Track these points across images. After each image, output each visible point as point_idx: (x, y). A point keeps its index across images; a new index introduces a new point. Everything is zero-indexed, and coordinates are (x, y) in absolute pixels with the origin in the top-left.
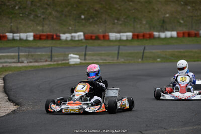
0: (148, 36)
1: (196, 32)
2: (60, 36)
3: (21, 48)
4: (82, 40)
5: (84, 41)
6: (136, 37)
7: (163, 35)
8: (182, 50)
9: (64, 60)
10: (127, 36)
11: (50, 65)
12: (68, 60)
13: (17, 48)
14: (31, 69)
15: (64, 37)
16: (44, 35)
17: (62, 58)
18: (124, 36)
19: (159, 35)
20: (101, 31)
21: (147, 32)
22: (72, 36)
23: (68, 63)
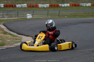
0: (56, 6)
1: (78, 4)
2: (16, 6)
3: (4, 11)
4: (26, 7)
5: (27, 8)
6: (51, 6)
7: (63, 5)
8: (75, 12)
9: (23, 17)
10: (47, 6)
11: (18, 19)
12: (26, 16)
13: (2, 11)
14: (12, 21)
15: (18, 6)
16: (9, 5)
17: (22, 16)
18: (45, 5)
19: (62, 5)
20: (34, 3)
21: (56, 4)
22: (21, 6)
23: (26, 18)
